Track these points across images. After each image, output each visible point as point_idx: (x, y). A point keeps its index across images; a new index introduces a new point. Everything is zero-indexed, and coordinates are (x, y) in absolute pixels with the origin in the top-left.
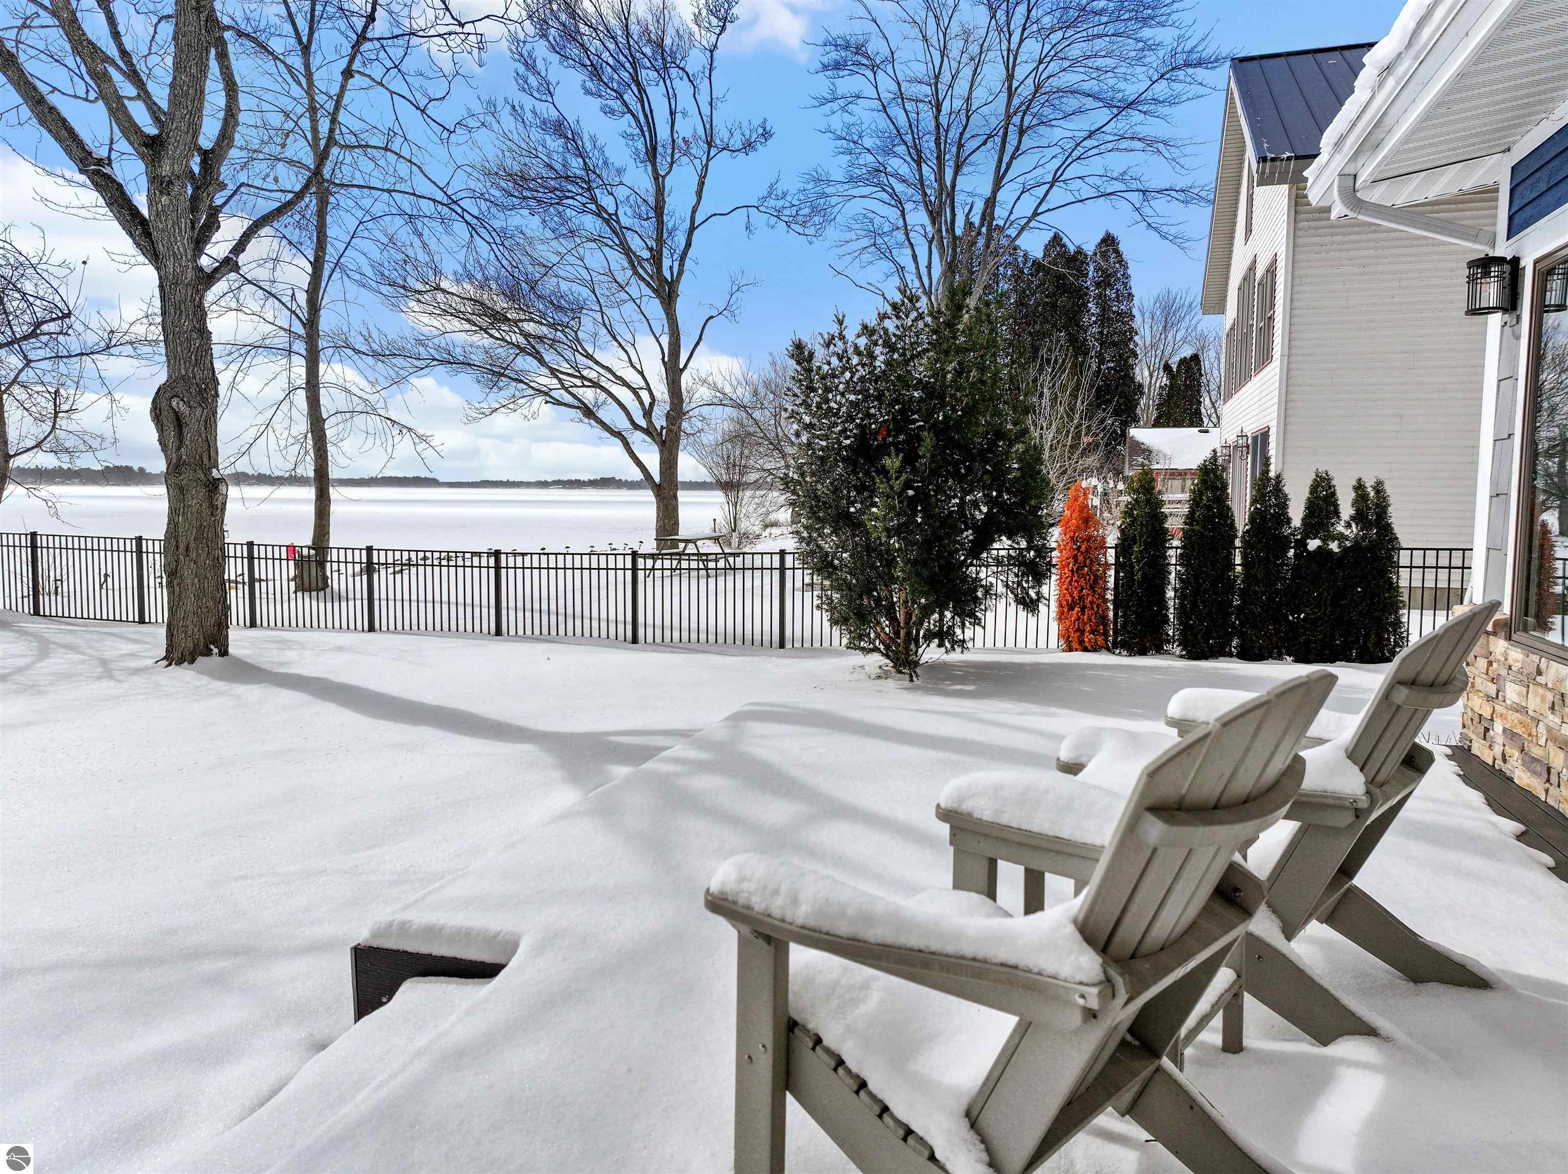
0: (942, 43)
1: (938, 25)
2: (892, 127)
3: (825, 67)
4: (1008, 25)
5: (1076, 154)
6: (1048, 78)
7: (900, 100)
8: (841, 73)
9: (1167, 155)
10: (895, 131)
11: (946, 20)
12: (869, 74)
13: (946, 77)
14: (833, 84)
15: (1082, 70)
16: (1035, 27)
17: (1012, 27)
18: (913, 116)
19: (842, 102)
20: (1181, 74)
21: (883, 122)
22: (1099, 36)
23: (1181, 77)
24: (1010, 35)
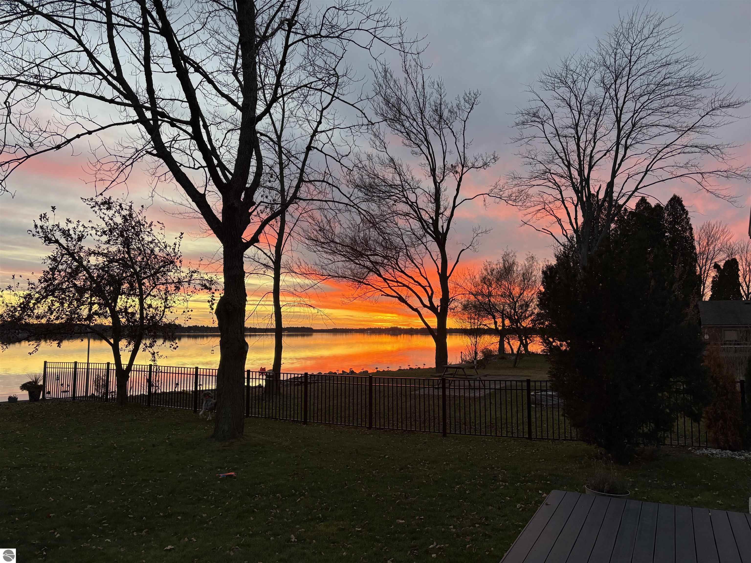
0: (579, 108)
1: (577, 99)
2: (553, 150)
3: (517, 124)
4: (616, 95)
5: (659, 156)
6: (640, 119)
7: (557, 137)
8: (525, 126)
9: (713, 153)
10: (555, 152)
11: (581, 96)
12: (541, 126)
13: (582, 124)
14: (521, 132)
15: (659, 114)
16: (631, 96)
17: (618, 96)
18: (564, 144)
19: (526, 140)
20: (718, 112)
21: (548, 148)
22: (668, 96)
23: (719, 114)
24: (618, 100)
